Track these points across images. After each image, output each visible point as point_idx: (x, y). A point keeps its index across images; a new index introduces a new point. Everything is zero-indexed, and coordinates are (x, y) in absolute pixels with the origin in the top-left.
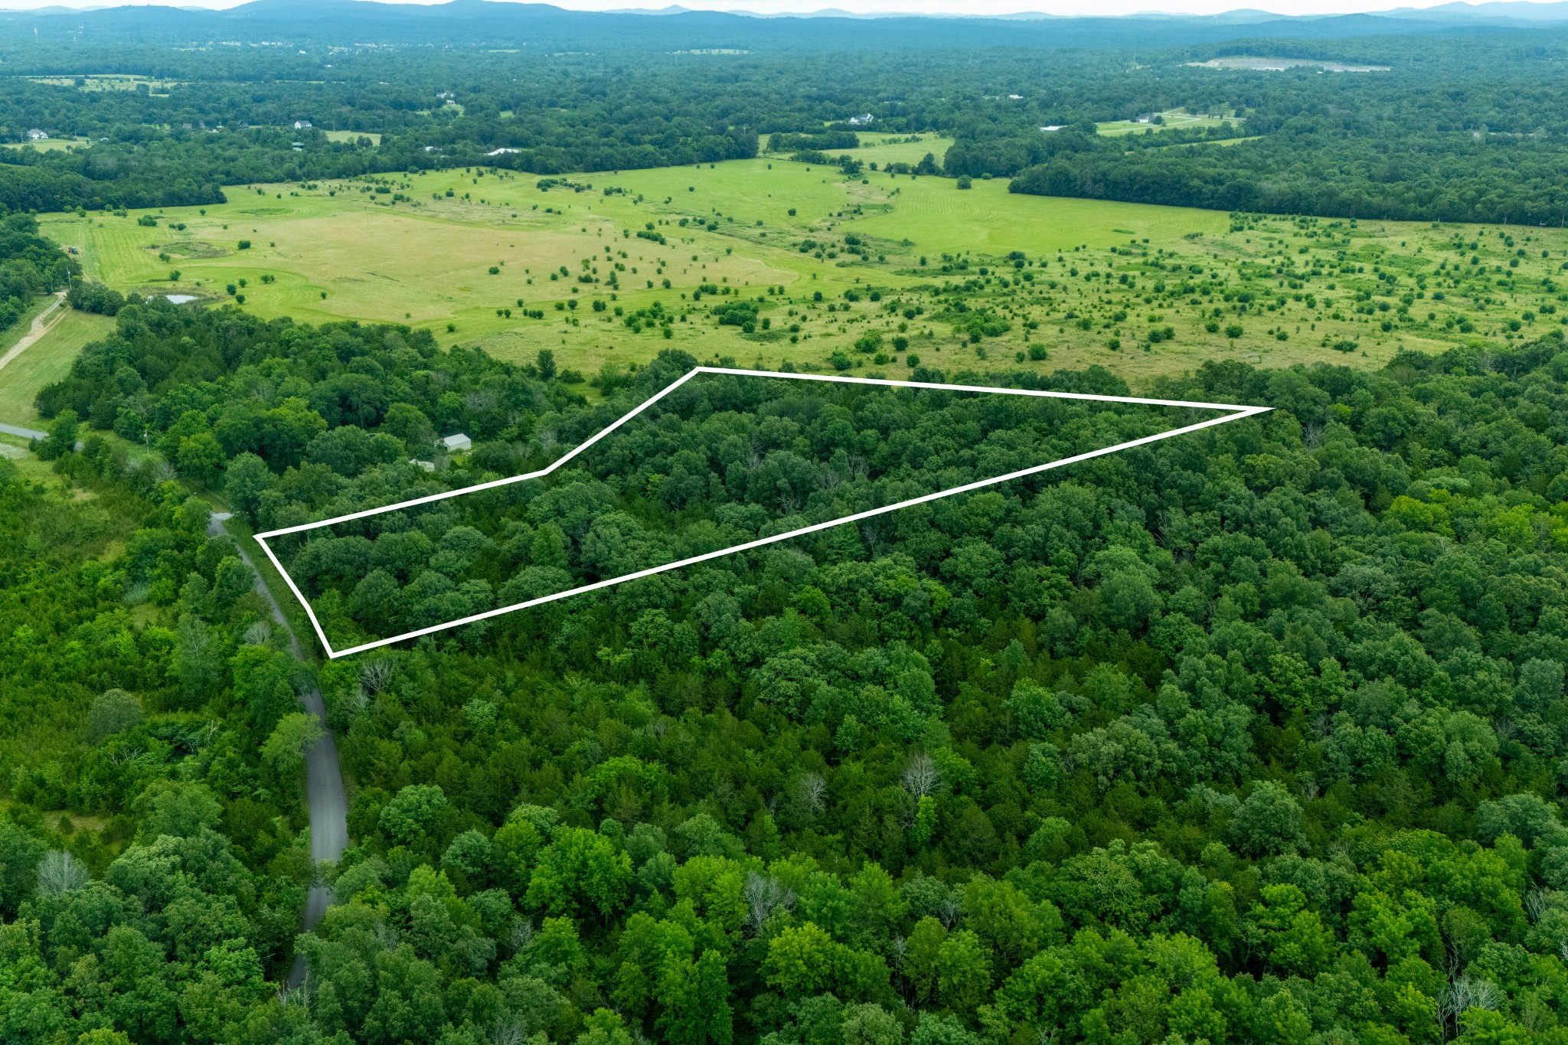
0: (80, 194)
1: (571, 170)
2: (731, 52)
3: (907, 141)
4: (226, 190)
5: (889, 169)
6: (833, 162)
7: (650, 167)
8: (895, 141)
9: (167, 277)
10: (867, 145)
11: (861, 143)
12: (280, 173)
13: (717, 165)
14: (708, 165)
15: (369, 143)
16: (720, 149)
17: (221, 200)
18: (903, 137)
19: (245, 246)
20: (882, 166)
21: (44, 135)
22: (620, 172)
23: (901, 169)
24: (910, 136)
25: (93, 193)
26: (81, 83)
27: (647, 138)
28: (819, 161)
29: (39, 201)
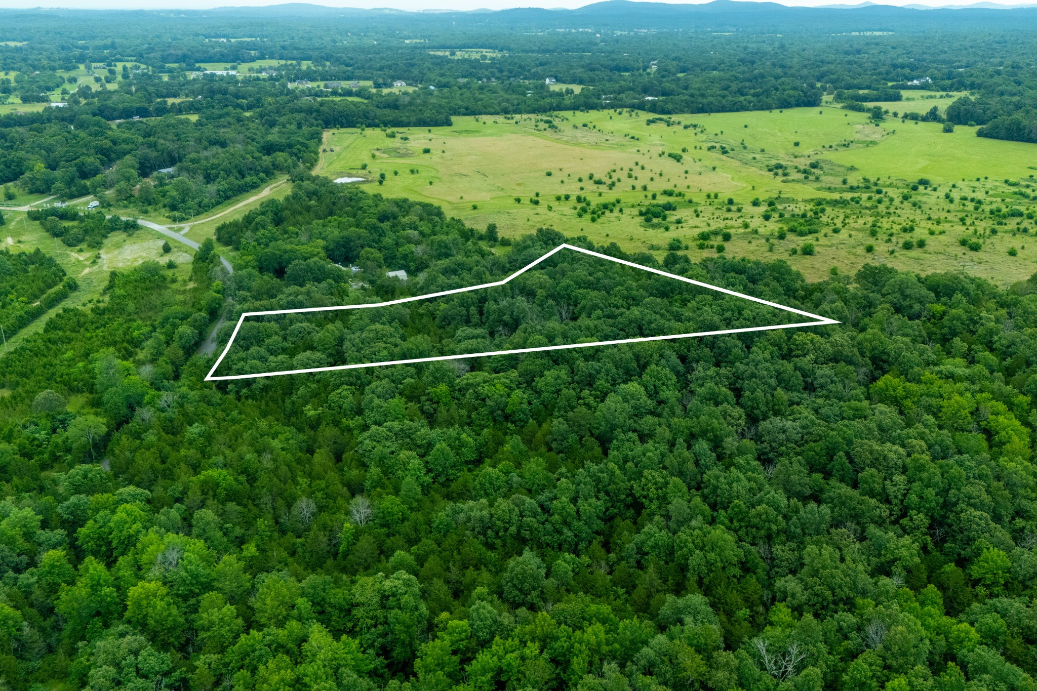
0: (367, 118)
1: (682, 111)
2: (880, 33)
3: (941, 97)
4: (454, 119)
5: (906, 116)
6: (869, 110)
7: (738, 110)
8: (931, 97)
9: (360, 167)
10: (908, 99)
11: (904, 98)
12: (498, 108)
13: (785, 111)
14: (778, 111)
15: (572, 92)
16: (792, 100)
17: (449, 123)
18: (938, 94)
19: (427, 151)
20: (901, 115)
21: (404, 84)
22: (712, 114)
23: (914, 117)
24: (944, 94)
25: (376, 117)
26: (453, 54)
27: (752, 91)
28: (860, 109)
29: (344, 121)
